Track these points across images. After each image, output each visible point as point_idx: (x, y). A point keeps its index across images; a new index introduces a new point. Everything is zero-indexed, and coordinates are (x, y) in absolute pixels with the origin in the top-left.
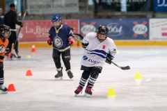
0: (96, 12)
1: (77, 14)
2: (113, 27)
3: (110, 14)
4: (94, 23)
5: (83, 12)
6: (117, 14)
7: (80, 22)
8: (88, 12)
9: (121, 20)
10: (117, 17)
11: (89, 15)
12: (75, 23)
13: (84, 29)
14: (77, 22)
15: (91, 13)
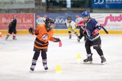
0: (48, 8)
1: (33, 9)
2: (60, 19)
3: (58, 9)
4: (47, 16)
5: (38, 8)
6: (64, 9)
7: (36, 15)
8: (42, 8)
9: (66, 14)
10: (64, 12)
11: (42, 10)
12: (31, 16)
13: (39, 21)
14: (33, 15)
15: (44, 8)
